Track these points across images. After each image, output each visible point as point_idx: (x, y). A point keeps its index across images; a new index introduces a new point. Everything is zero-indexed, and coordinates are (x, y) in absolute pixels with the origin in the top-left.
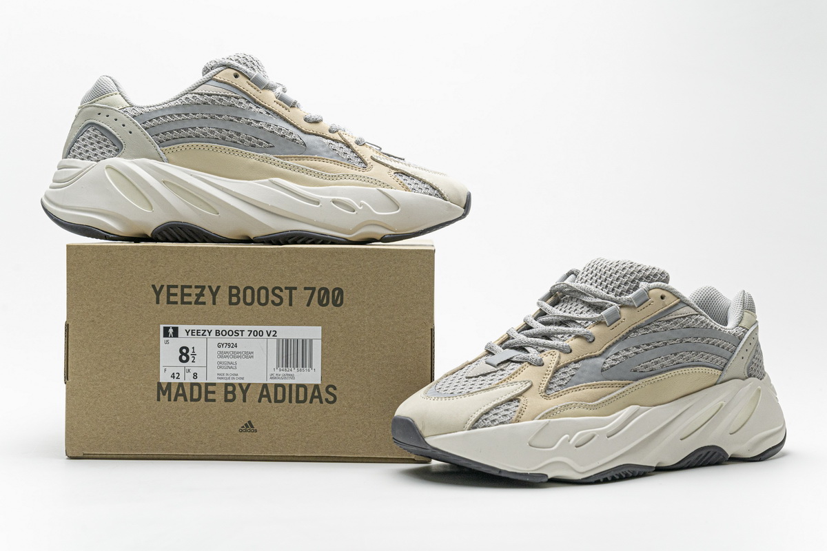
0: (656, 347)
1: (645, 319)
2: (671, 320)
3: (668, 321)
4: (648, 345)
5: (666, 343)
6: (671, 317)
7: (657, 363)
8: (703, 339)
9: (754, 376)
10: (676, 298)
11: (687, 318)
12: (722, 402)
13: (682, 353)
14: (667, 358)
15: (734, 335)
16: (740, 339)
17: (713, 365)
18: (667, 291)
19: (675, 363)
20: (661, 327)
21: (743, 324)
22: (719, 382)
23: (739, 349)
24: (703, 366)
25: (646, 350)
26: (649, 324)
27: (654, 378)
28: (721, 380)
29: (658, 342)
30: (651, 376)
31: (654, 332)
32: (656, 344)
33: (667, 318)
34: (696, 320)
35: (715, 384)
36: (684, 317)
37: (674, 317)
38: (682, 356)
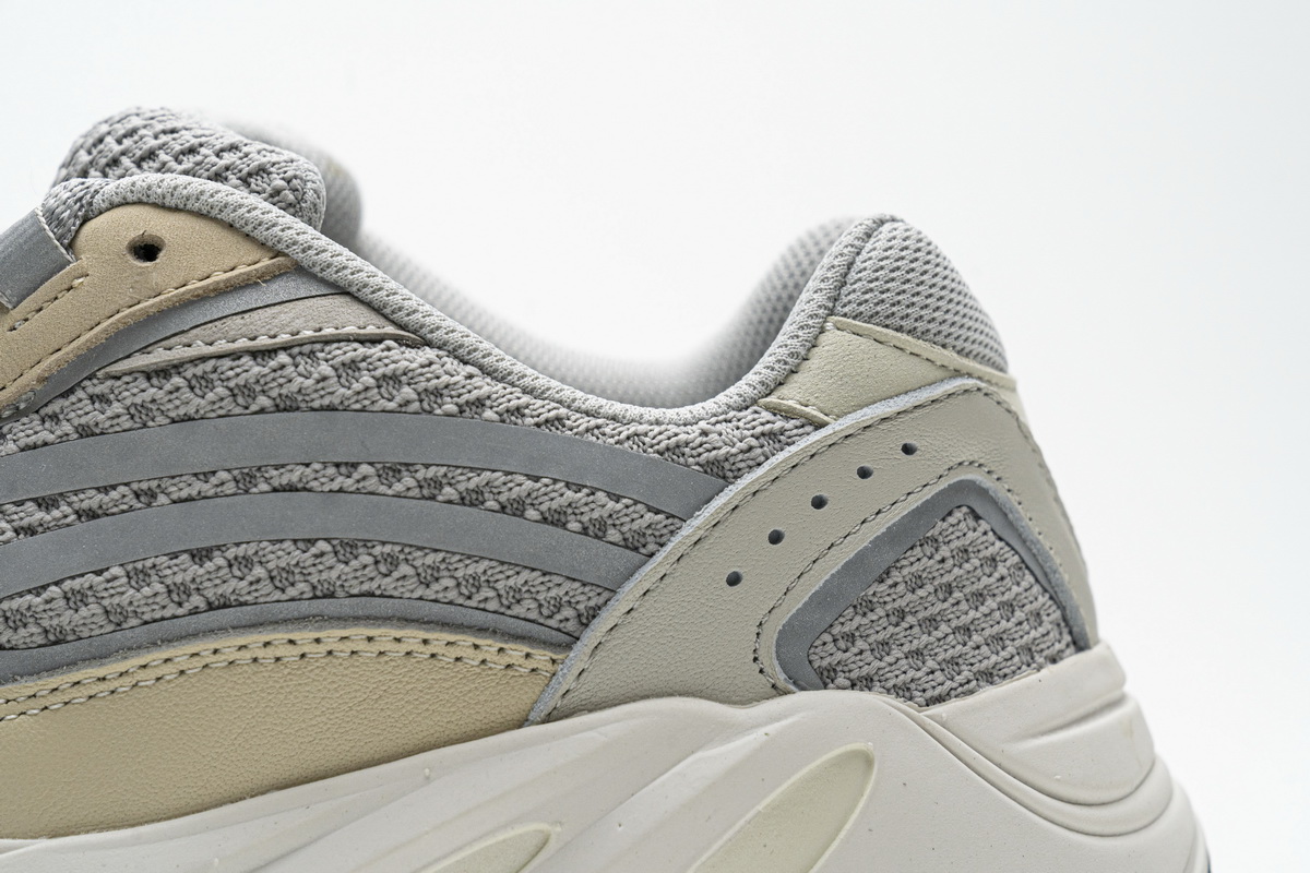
0: (92, 515)
1: (38, 370)
2: (177, 367)
3: (164, 372)
4: (46, 503)
5: (154, 496)
6: (180, 353)
7: (76, 599)
8: (393, 471)
9: (866, 683)
10: (255, 254)
11: (283, 358)
12: (544, 826)
13: (241, 551)
14: (138, 576)
15: (676, 450)
16: (721, 472)
17: (479, 618)
18: (199, 214)
19: (197, 601)
20: (117, 408)
21: (789, 397)
22: (543, 709)
23: (688, 530)
24: (406, 621)
25: (30, 531)
26: (65, 395)
27: (62, 679)
28: (551, 701)
29: (105, 490)
30: (53, 669)
31: (85, 432)
32: (93, 500)
33: (159, 356)
34: (352, 365)
35: (522, 723)
36: (271, 352)
37: (201, 349)
38: (247, 562)
